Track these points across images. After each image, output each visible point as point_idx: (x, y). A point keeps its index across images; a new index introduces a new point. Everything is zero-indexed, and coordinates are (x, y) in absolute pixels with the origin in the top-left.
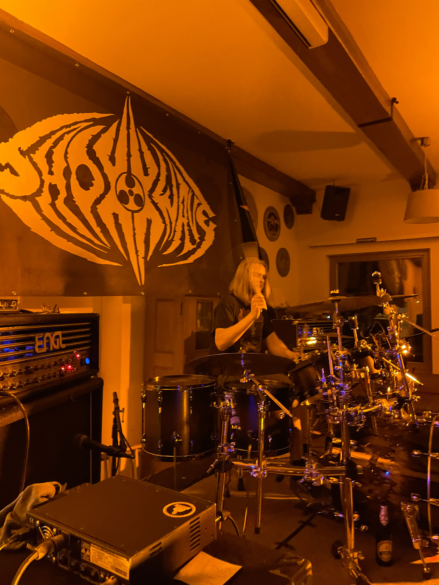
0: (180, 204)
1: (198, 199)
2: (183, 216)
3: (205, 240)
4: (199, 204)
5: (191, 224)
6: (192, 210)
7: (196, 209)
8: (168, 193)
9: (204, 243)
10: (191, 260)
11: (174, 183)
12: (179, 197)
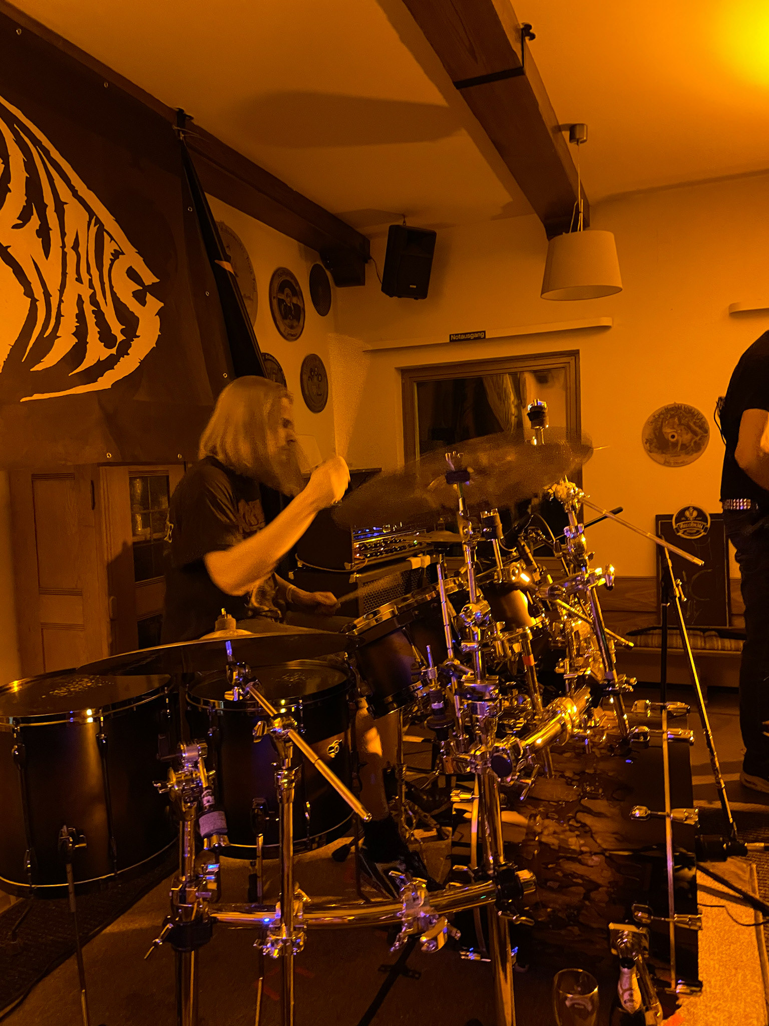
0: (68, 249)
1: (113, 241)
2: (79, 280)
3: (139, 337)
4: (117, 254)
5: (99, 297)
6: (100, 267)
7: (111, 266)
8: (35, 222)
9: (135, 343)
10: (105, 382)
11: (48, 199)
12: (63, 234)
